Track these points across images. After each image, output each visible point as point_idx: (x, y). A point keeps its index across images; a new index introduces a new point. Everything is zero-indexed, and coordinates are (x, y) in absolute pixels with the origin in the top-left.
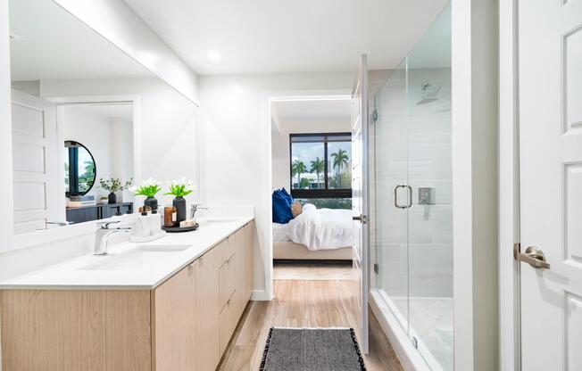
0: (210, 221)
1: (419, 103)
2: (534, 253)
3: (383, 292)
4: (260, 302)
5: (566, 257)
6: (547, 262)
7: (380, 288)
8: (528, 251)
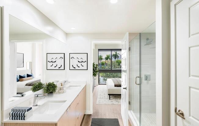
0: (70, 86)
1: (145, 45)
2: (180, 112)
3: (132, 111)
4: (88, 115)
5: (190, 116)
6: (185, 117)
7: (131, 110)
8: (179, 111)
